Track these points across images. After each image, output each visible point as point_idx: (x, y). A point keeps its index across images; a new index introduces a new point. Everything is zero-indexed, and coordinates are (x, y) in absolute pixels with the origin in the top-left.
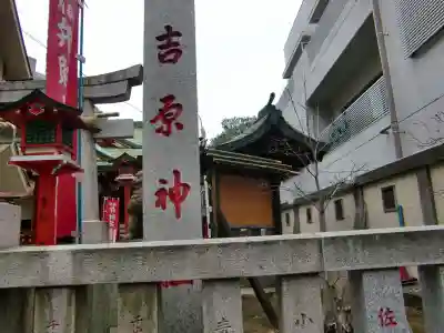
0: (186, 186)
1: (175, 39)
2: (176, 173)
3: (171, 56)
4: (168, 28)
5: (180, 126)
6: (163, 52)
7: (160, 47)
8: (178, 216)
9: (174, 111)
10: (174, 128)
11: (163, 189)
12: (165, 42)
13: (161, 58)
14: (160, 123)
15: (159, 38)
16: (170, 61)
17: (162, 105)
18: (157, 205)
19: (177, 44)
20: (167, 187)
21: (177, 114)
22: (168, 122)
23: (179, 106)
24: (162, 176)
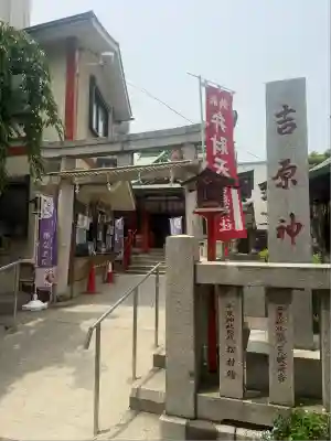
0: (299, 226)
1: (290, 115)
2: (292, 215)
3: (288, 128)
4: (284, 107)
5: (294, 182)
6: (280, 126)
7: (279, 123)
9: (290, 171)
10: (290, 183)
11: (283, 226)
12: (282, 118)
13: (280, 131)
14: (279, 181)
15: (278, 116)
16: (286, 133)
17: (280, 167)
18: (278, 236)
19: (291, 119)
20: (285, 225)
21: (292, 175)
22: (286, 179)
23: (293, 167)
24: (282, 218)
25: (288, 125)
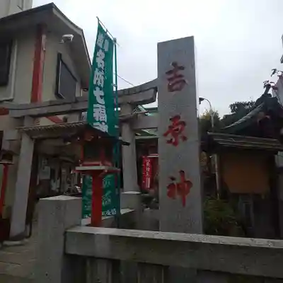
0: (189, 183)
1: (180, 72)
2: (182, 172)
3: (178, 86)
4: (174, 64)
5: (184, 138)
6: (171, 83)
7: (170, 80)
8: (184, 204)
9: (180, 127)
10: (180, 140)
11: (173, 184)
13: (170, 88)
14: (169, 137)
15: (170, 72)
16: (177, 89)
17: (171, 123)
18: (169, 195)
19: (181, 76)
20: (175, 183)
21: (182, 130)
22: (175, 135)
23: (183, 124)
24: (172, 175)
25: (177, 82)
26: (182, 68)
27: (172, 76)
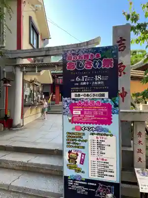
0: (126, 93)
1: (123, 42)
2: (123, 88)
3: (122, 48)
4: (121, 38)
5: (124, 73)
8: (123, 101)
10: (122, 73)
11: (119, 93)
15: (118, 42)
16: (123, 50)
19: (124, 44)
21: (124, 68)
23: (124, 66)
25: (122, 47)
26: (124, 40)
27: (119, 44)
